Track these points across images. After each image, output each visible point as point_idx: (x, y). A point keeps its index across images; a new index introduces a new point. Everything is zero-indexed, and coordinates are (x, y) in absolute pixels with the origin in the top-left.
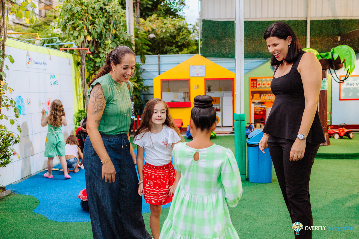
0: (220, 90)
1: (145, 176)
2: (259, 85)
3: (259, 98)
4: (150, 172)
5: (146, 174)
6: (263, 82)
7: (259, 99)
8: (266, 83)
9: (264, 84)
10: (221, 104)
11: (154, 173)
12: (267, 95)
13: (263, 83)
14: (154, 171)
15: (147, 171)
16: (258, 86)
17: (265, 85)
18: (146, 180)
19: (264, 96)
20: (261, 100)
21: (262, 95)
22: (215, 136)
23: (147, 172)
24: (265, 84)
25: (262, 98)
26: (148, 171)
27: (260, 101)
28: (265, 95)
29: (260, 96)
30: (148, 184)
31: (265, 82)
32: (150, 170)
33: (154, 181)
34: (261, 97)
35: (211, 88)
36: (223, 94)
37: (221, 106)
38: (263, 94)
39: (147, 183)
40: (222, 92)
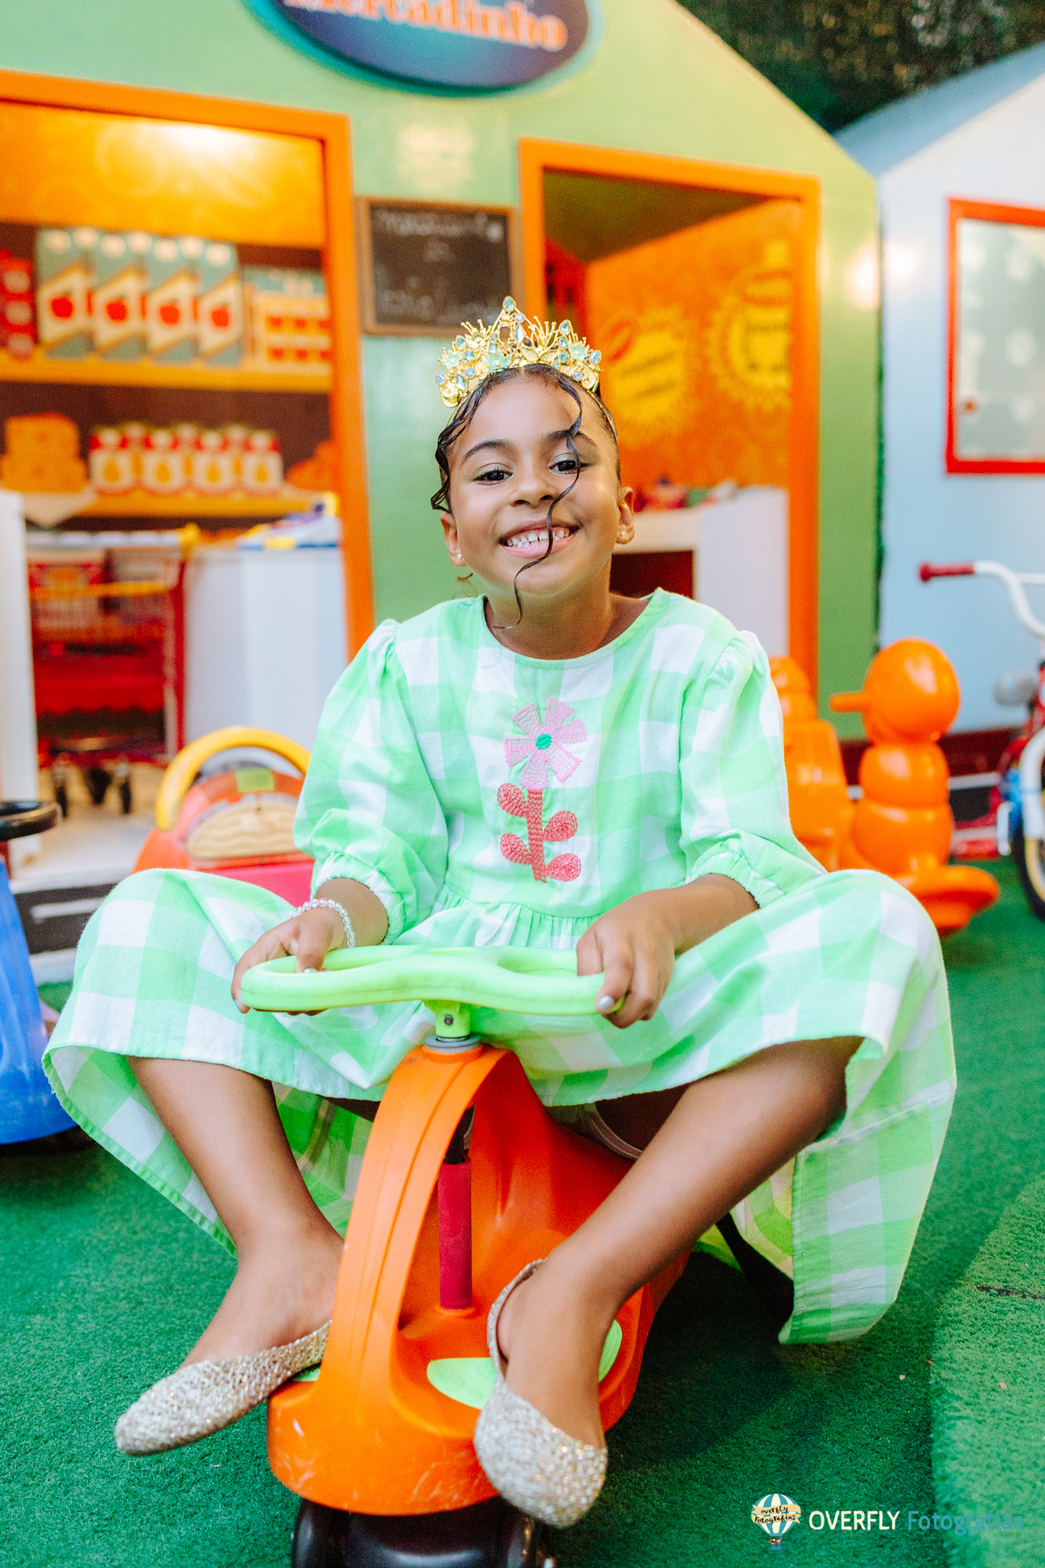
2: (62, 308)
3: (76, 468)
6: (106, 282)
7: (69, 483)
8: (143, 300)
9: (117, 311)
12: (161, 438)
13: (103, 298)
16: (51, 327)
17: (133, 324)
19: (124, 444)
20: (102, 493)
21: (109, 437)
24: (132, 304)
25: (112, 473)
28: (135, 431)
29: (87, 444)
31: (128, 288)
34: (99, 459)
38: (113, 419)
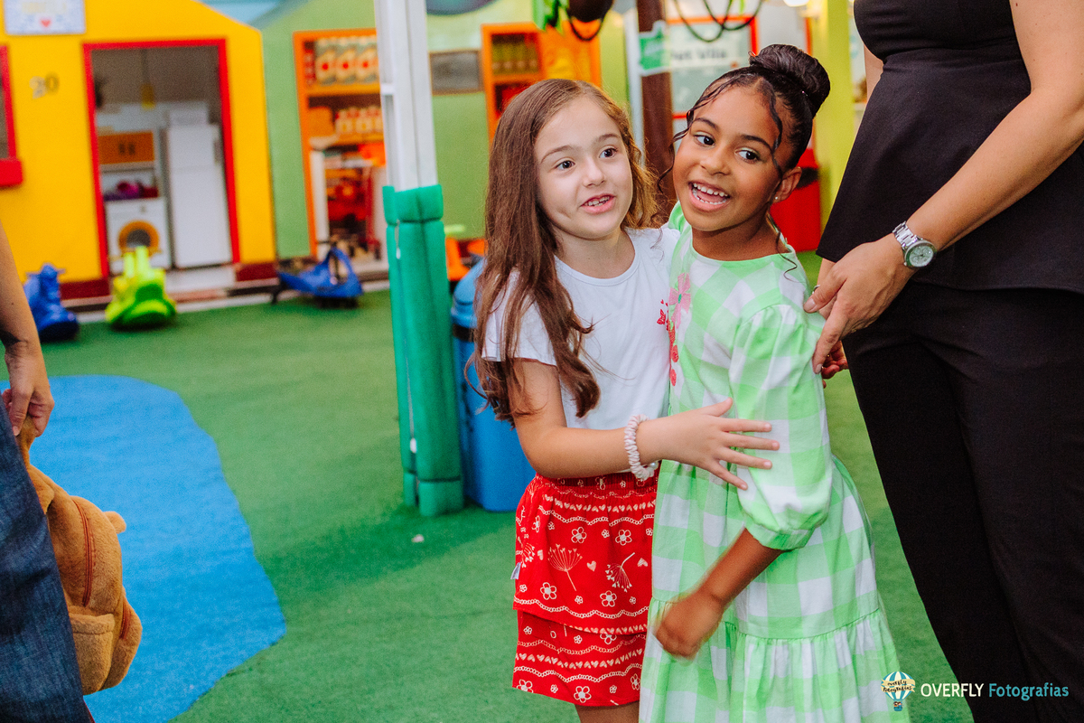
0: (149, 95)
1: (577, 545)
2: (325, 67)
3: (331, 127)
4: (601, 514)
5: (579, 536)
6: (341, 54)
7: (327, 134)
8: (355, 60)
9: (346, 66)
10: (157, 163)
11: (626, 513)
13: (340, 61)
14: (625, 503)
15: (582, 513)
16: (321, 75)
17: (351, 69)
18: (592, 566)
20: (342, 135)
21: (343, 114)
22: (173, 313)
23: (580, 518)
24: (351, 62)
25: (345, 127)
26: (590, 515)
27: (332, 139)
29: (335, 117)
30: (614, 590)
32: (599, 503)
33: (636, 559)
35: (107, 91)
36: (166, 116)
37: (158, 172)
38: (344, 107)
39: (607, 586)
40: (161, 108)
